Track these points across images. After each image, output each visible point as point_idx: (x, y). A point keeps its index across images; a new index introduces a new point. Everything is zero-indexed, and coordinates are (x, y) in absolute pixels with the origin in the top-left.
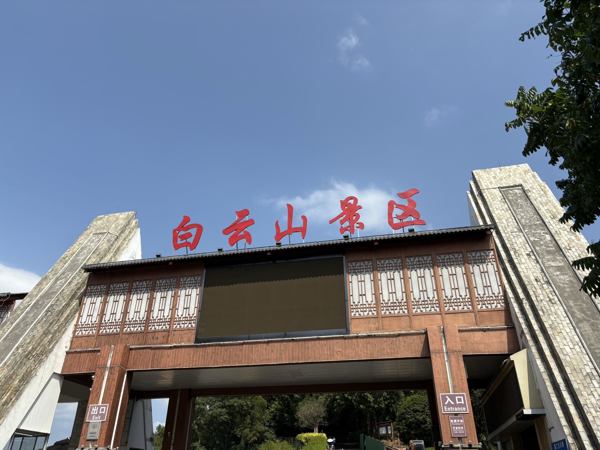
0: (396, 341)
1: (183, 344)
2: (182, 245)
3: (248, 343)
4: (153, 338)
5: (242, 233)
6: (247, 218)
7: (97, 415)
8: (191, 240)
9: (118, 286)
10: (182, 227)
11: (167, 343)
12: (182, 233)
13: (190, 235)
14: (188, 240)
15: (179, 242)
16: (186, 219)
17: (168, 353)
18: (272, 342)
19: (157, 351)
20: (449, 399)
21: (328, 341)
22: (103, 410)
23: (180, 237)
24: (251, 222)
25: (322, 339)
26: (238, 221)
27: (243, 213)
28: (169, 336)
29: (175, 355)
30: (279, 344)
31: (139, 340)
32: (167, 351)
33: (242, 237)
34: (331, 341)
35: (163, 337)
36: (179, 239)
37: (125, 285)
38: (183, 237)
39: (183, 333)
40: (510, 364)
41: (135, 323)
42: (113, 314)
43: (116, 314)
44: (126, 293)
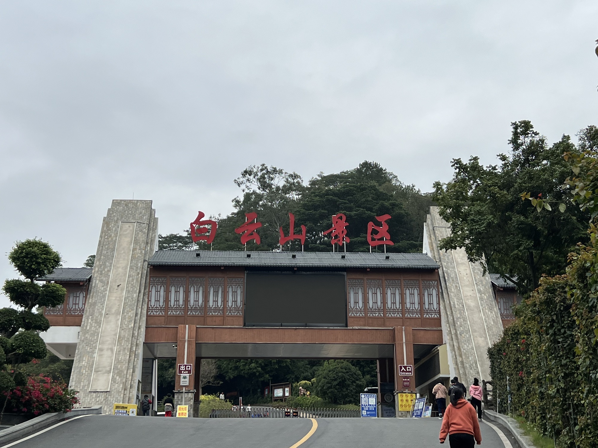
0: (375, 333)
1: (235, 326)
4: (212, 321)
7: (184, 371)
9: (177, 280)
10: (197, 221)
11: (223, 325)
13: (206, 230)
16: (201, 215)
17: (225, 332)
19: (217, 330)
20: (403, 368)
21: (334, 331)
22: (188, 368)
25: (331, 329)
28: (224, 320)
29: (231, 334)
30: (303, 331)
31: (201, 321)
35: (220, 321)
37: (182, 279)
38: (200, 231)
39: (234, 319)
40: (436, 351)
41: (196, 309)
42: (177, 301)
43: (179, 301)
44: (184, 286)
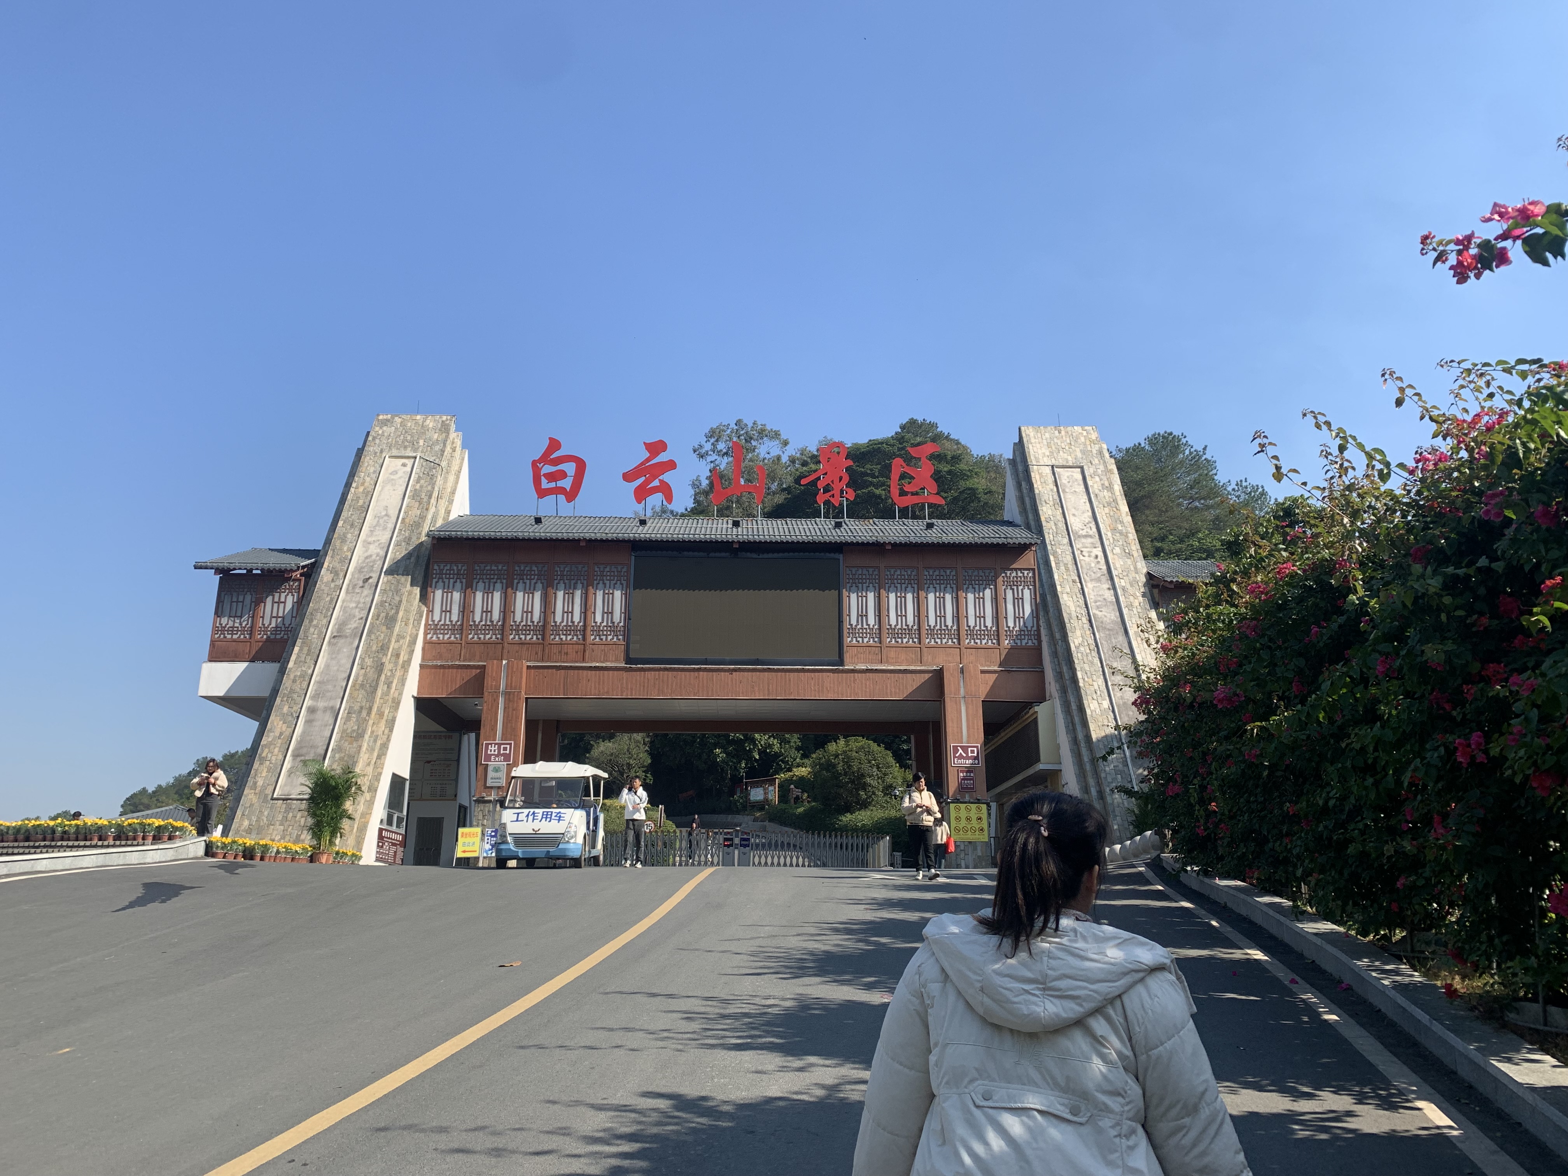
0: (903, 679)
1: (609, 664)
2: (550, 492)
3: (705, 670)
4: (560, 652)
5: (656, 483)
6: (662, 457)
7: (497, 756)
8: (566, 483)
9: (488, 568)
10: (545, 458)
11: (584, 661)
12: (547, 469)
13: (563, 475)
14: (560, 484)
15: (545, 484)
16: (554, 445)
17: (587, 676)
18: (740, 670)
19: (571, 672)
20: (961, 751)
21: (817, 674)
22: (505, 749)
23: (545, 475)
24: (671, 465)
25: (809, 671)
26: (648, 460)
27: (655, 448)
28: (584, 651)
29: (600, 679)
30: (750, 673)
31: (537, 653)
32: (585, 672)
33: (655, 490)
34: (820, 674)
35: (577, 652)
36: (543, 479)
37: (500, 568)
38: (551, 477)
39: (606, 648)
40: (1032, 715)
41: (527, 629)
42: (487, 612)
43: (491, 612)
44: (504, 581)
